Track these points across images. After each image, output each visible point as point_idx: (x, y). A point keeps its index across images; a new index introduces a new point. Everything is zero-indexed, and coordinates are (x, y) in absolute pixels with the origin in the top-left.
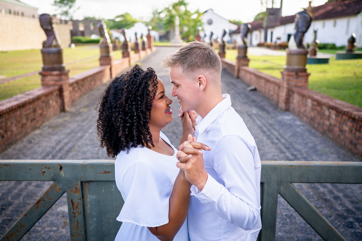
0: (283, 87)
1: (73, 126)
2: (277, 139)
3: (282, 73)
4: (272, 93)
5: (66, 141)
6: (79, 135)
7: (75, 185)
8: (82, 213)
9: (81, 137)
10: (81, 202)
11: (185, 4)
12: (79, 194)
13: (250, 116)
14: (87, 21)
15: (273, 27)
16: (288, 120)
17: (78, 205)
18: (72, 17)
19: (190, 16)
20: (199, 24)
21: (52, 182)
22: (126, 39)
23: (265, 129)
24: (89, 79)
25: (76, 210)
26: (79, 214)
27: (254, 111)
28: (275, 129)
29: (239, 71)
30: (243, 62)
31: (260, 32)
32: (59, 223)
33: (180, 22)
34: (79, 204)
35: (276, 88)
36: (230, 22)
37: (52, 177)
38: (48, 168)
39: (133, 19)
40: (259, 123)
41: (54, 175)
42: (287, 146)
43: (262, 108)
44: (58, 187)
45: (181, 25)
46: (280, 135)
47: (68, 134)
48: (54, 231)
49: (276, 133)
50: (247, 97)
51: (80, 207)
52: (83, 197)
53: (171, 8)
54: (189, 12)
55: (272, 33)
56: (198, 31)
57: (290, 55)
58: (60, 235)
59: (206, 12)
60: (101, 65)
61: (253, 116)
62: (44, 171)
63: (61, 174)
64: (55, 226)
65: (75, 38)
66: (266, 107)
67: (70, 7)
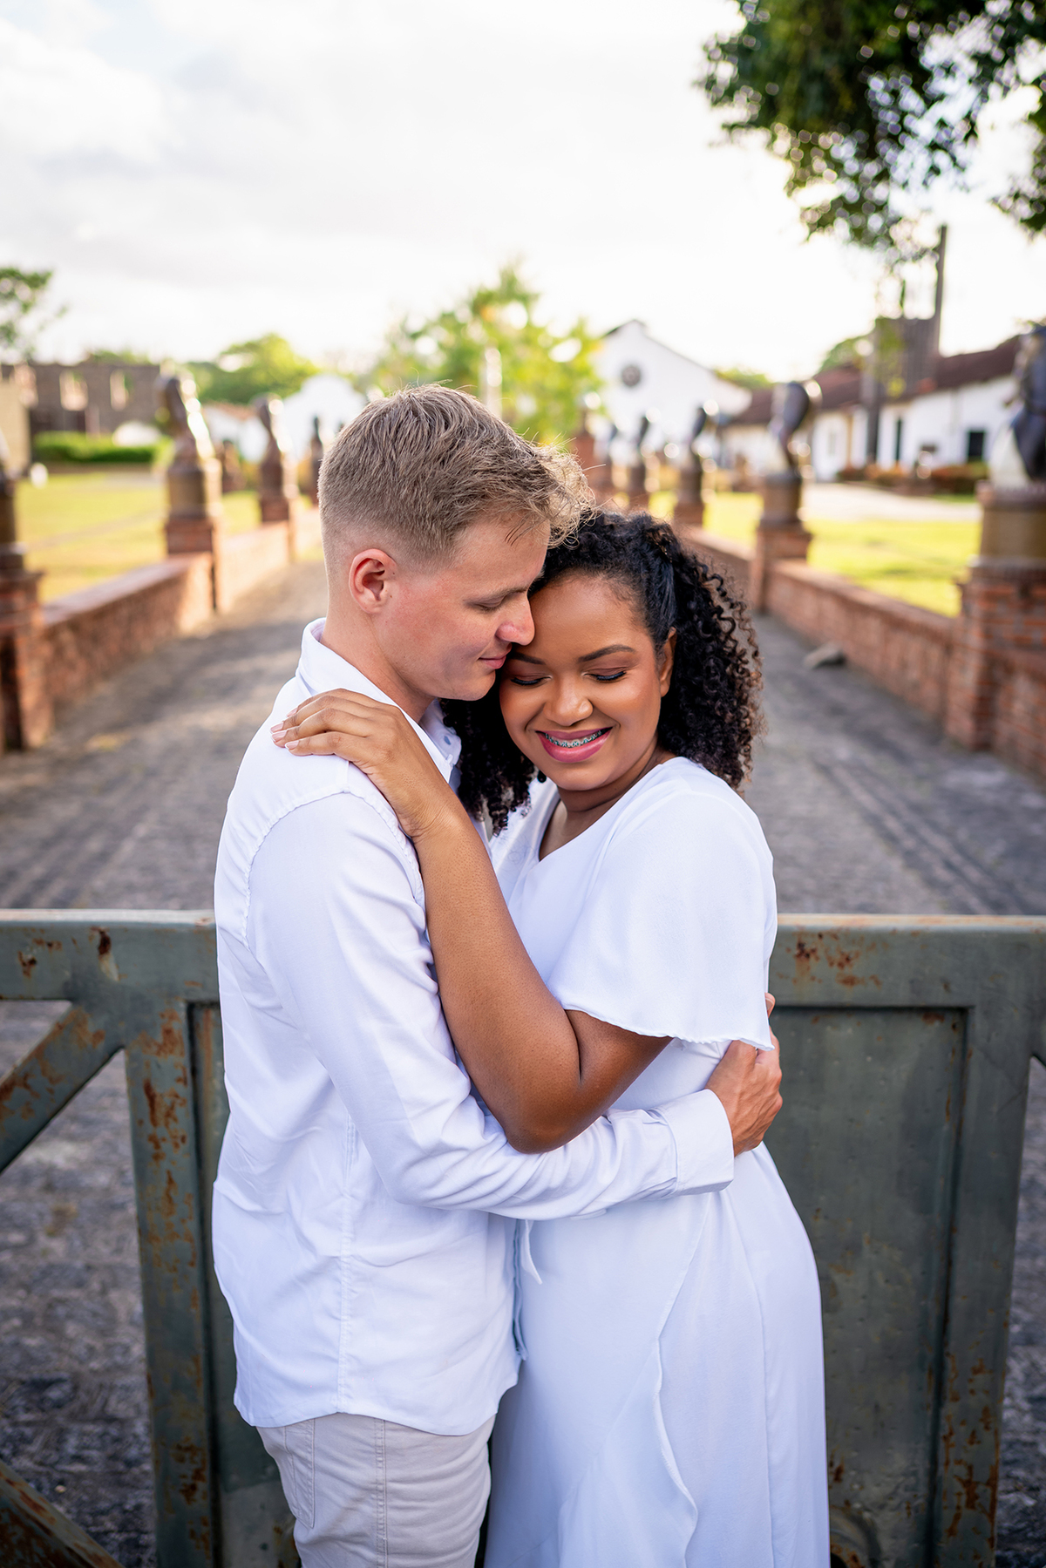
0: (965, 647)
1: (64, 811)
2: (949, 866)
3: (963, 588)
4: (914, 674)
5: (38, 870)
6: (94, 845)
7: (163, 1016)
8: (190, 1140)
9: (104, 857)
10: (185, 1091)
11: (525, 299)
12: (177, 1060)
13: (825, 770)
14: (97, 368)
15: (907, 398)
16: (988, 789)
17: (172, 1107)
18: (33, 349)
19: (546, 350)
20: (583, 383)
21: (62, 1008)
22: (272, 442)
23: (892, 824)
24: (124, 612)
25: (167, 1125)
26: (177, 1145)
27: (843, 749)
28: (935, 827)
29: (767, 579)
30: (784, 543)
31: (850, 420)
32: (34, 1215)
33: (504, 373)
34: (178, 1101)
35: (935, 653)
36: (719, 376)
37: (66, 984)
38: (50, 945)
39: (298, 364)
40: (865, 799)
41: (74, 976)
42: (994, 893)
43: (875, 740)
44: (91, 1027)
45: (505, 388)
46: (960, 849)
47: (47, 844)
48: (17, 1248)
49: (940, 843)
50: (808, 691)
51: (183, 1114)
52: (194, 1071)
53: (464, 314)
54: (541, 330)
55: (899, 425)
56: (585, 413)
57: (997, 509)
58: (42, 1263)
59: (614, 332)
60: (173, 551)
61: (841, 774)
62: (30, 957)
63: (103, 969)
64: (19, 1227)
65: (48, 440)
66: (893, 735)
67: (26, 307)
